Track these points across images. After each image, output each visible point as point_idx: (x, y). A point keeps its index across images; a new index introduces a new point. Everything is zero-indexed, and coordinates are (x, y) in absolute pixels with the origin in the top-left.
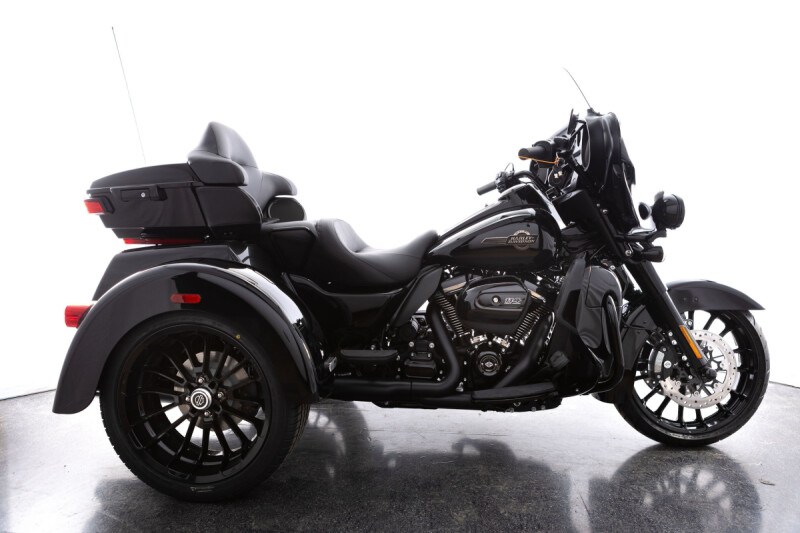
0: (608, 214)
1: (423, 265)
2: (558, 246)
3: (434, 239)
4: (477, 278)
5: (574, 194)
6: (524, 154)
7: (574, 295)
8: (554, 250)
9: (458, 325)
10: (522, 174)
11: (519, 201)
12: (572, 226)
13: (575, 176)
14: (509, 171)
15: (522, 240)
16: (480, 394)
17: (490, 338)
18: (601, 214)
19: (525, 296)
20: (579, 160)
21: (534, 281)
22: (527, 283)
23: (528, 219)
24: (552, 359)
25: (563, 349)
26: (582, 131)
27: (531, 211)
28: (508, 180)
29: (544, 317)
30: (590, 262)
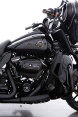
0: (69, 38)
1: (4, 52)
2: (52, 48)
3: (9, 43)
4: (24, 57)
5: (58, 30)
6: (45, 11)
7: (59, 65)
8: (51, 49)
9: (16, 73)
10: (40, 24)
11: (39, 31)
12: (56, 42)
13: (59, 23)
14: (36, 23)
15: (40, 44)
16: (23, 99)
17: (27, 78)
18: (67, 38)
19: (41, 64)
20: (61, 18)
21: (44, 59)
22: (41, 60)
23: (43, 37)
25: (52, 83)
27: (44, 35)
28: (35, 25)
29: (46, 71)
30: (64, 54)
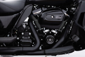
1: (26, 5)
17: (50, 30)
19: (63, 15)
24: (73, 37)
25: (76, 34)
29: (69, 22)
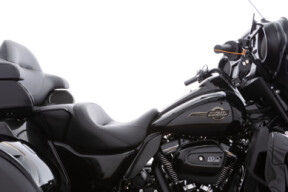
0: (280, 94)
1: (148, 133)
2: (244, 117)
3: (156, 115)
4: (187, 142)
5: (253, 81)
8: (241, 121)
9: (174, 175)
10: (214, 71)
11: (213, 87)
12: (252, 104)
13: (254, 67)
14: (205, 69)
15: (218, 114)
17: (198, 186)
18: (274, 94)
19: (223, 155)
20: (257, 56)
21: (228, 144)
22: (223, 145)
23: (220, 99)
26: (257, 36)
27: (223, 93)
28: (204, 75)
29: (237, 169)
30: (271, 129)
